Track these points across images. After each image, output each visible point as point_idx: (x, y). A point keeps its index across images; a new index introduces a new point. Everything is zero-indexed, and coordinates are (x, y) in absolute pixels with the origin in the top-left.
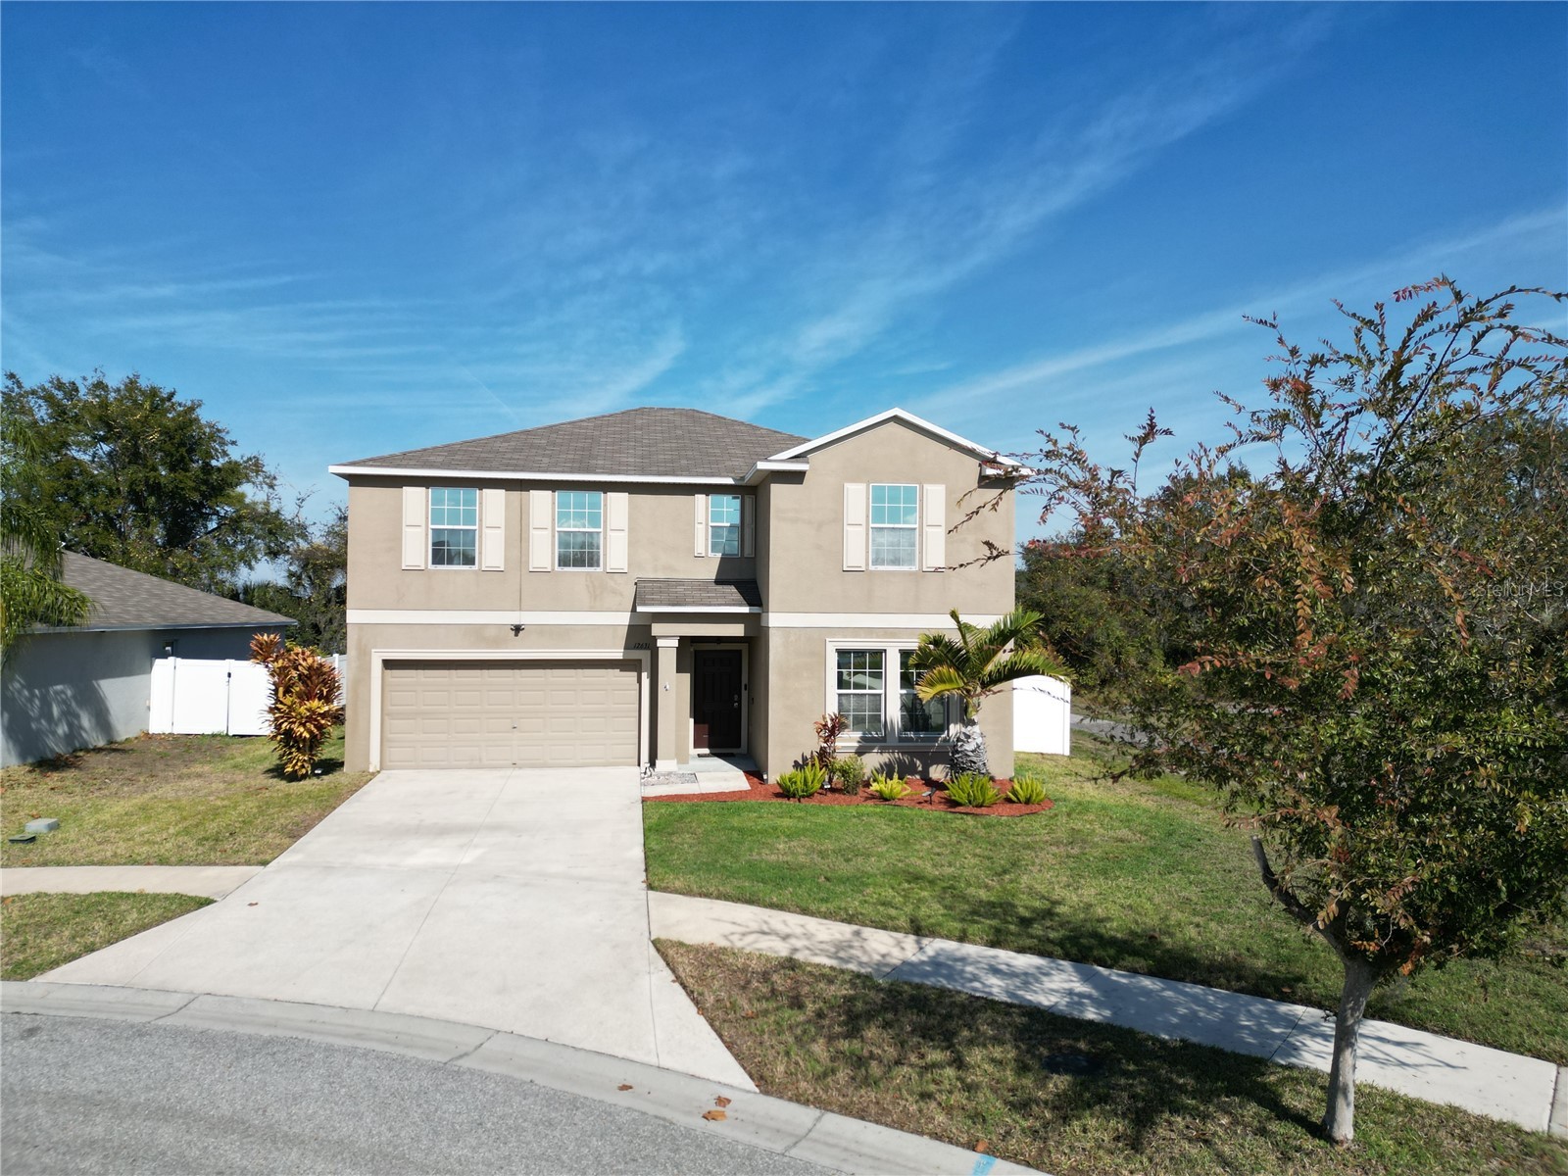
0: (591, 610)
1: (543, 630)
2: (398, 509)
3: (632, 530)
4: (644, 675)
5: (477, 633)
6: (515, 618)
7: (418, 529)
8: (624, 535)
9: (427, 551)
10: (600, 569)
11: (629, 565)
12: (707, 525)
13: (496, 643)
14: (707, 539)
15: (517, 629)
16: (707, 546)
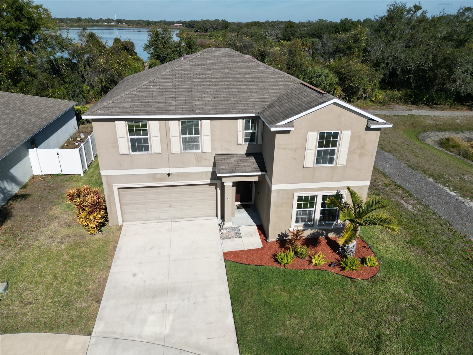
0: (197, 166)
1: (179, 175)
2: (115, 130)
3: (212, 135)
4: (218, 189)
5: (153, 177)
6: (167, 171)
7: (124, 139)
8: (209, 137)
9: (129, 147)
10: (199, 151)
11: (212, 149)
12: (243, 131)
13: (161, 180)
14: (243, 137)
15: (169, 175)
16: (243, 140)
